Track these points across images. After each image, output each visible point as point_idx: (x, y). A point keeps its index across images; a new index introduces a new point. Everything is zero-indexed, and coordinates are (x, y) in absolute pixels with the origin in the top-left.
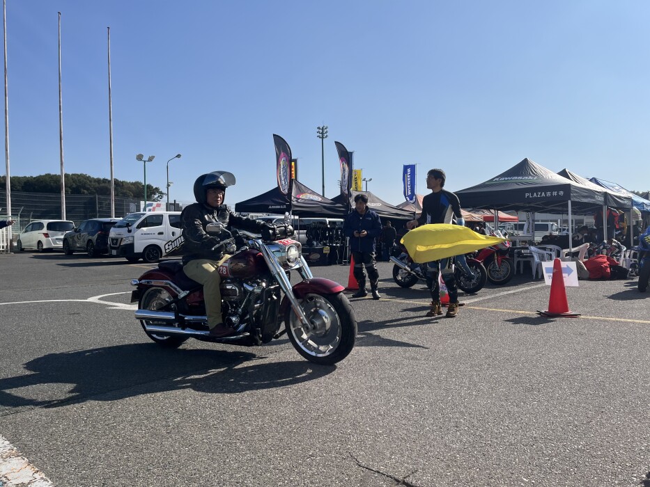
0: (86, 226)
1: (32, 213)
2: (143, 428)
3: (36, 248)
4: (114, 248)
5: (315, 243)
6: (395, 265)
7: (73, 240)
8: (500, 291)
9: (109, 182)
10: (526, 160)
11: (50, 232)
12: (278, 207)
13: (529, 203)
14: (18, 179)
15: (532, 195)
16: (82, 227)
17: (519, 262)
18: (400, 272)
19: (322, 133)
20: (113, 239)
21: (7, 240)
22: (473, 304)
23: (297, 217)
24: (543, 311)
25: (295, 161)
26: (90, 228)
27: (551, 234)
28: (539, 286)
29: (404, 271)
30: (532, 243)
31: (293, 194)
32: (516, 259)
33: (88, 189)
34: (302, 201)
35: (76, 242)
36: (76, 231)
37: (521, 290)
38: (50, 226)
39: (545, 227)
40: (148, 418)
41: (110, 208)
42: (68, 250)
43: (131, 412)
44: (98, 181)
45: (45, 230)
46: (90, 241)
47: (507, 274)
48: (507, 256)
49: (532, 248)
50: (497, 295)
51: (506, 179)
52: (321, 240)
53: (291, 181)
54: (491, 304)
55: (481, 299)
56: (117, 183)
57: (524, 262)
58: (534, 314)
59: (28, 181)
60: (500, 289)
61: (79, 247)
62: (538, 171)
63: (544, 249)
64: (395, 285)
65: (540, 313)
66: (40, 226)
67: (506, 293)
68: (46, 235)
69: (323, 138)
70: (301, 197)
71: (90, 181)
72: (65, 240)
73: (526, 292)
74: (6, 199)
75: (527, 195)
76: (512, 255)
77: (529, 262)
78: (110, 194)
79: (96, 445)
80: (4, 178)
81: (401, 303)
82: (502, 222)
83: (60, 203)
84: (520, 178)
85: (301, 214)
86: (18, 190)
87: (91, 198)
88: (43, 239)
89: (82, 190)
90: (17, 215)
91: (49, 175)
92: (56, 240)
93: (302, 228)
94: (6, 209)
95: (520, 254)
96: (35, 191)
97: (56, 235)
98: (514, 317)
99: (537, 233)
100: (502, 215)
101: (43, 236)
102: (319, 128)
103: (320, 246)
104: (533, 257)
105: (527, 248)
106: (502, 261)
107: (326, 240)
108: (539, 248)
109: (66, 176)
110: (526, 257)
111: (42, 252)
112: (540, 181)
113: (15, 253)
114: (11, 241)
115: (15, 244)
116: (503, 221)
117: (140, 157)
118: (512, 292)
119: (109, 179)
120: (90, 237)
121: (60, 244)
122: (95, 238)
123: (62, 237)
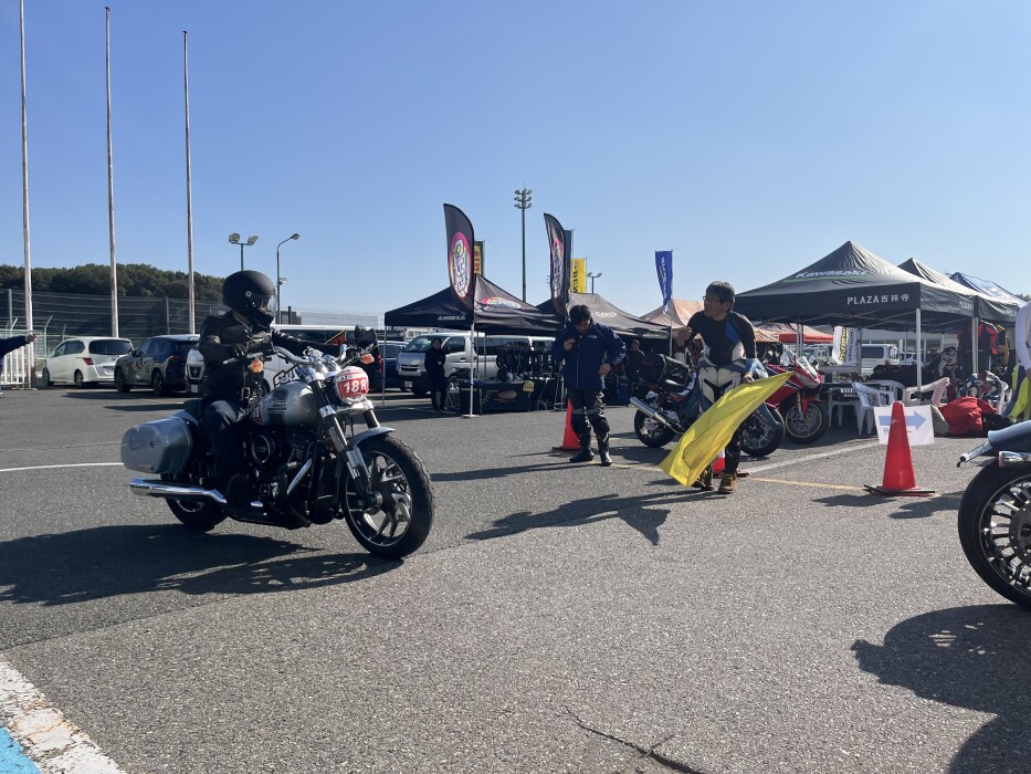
0: (150, 348)
1: (65, 327)
2: (243, 664)
3: (72, 381)
4: (195, 382)
5: (511, 375)
6: (639, 412)
7: (131, 368)
8: (805, 454)
9: (187, 277)
10: (849, 244)
11: (94, 357)
12: (453, 318)
13: (853, 313)
14: (45, 271)
15: (859, 300)
16: (145, 349)
17: (835, 408)
18: (646, 422)
19: (523, 201)
20: (192, 368)
21: (26, 369)
22: (763, 474)
23: (482, 335)
24: (874, 486)
25: (481, 244)
26: (157, 349)
27: (887, 362)
28: (869, 445)
29: (653, 421)
30: (856, 377)
31: (476, 298)
32: (832, 404)
33: (152, 289)
34: (491, 309)
35: (135, 373)
36: (134, 354)
37: (839, 452)
38: (94, 347)
39: (878, 353)
40: (249, 650)
41: (187, 319)
42: (123, 385)
43: (223, 640)
44: (169, 275)
45: (86, 353)
46: (156, 370)
47: (815, 426)
48: (817, 398)
49: (858, 385)
50: (802, 459)
51: (817, 274)
52: (521, 371)
53: (473, 276)
54: (790, 474)
55: (775, 465)
56: (199, 279)
57: (844, 407)
58: (860, 491)
59: (59, 275)
60: (806, 450)
61: (139, 381)
62: (868, 262)
63: (877, 387)
64: (638, 443)
65: (870, 489)
66: (79, 347)
67: (814, 456)
68: (88, 361)
69: (523, 208)
70: (488, 302)
71: (157, 276)
72: (117, 369)
73: (846, 455)
74: (24, 304)
75: (850, 300)
76: (825, 397)
77: (853, 407)
78: (187, 297)
79: (169, 689)
80: (22, 270)
81: (647, 471)
82: (808, 343)
83: (110, 310)
84: (840, 273)
85: (489, 329)
86: (43, 290)
87: (159, 304)
88: (84, 367)
89: (144, 290)
90: (43, 329)
91: (92, 265)
92: (103, 369)
93: (490, 351)
94: (25, 320)
95: (838, 396)
96: (70, 291)
97: (104, 361)
98: (828, 495)
99: (865, 361)
100: (809, 331)
101: (84, 363)
102: (517, 192)
103: (518, 381)
104: (858, 399)
105: (850, 386)
106: (809, 406)
107: (528, 371)
108: (868, 385)
109: (119, 267)
110: (848, 399)
111: (82, 387)
112: (870, 277)
113: (39, 389)
114: (33, 370)
115: (39, 375)
116: (811, 341)
117: (234, 239)
118: (825, 455)
119: (186, 273)
120: (157, 365)
121: (110, 376)
122: (164, 366)
123: (113, 364)
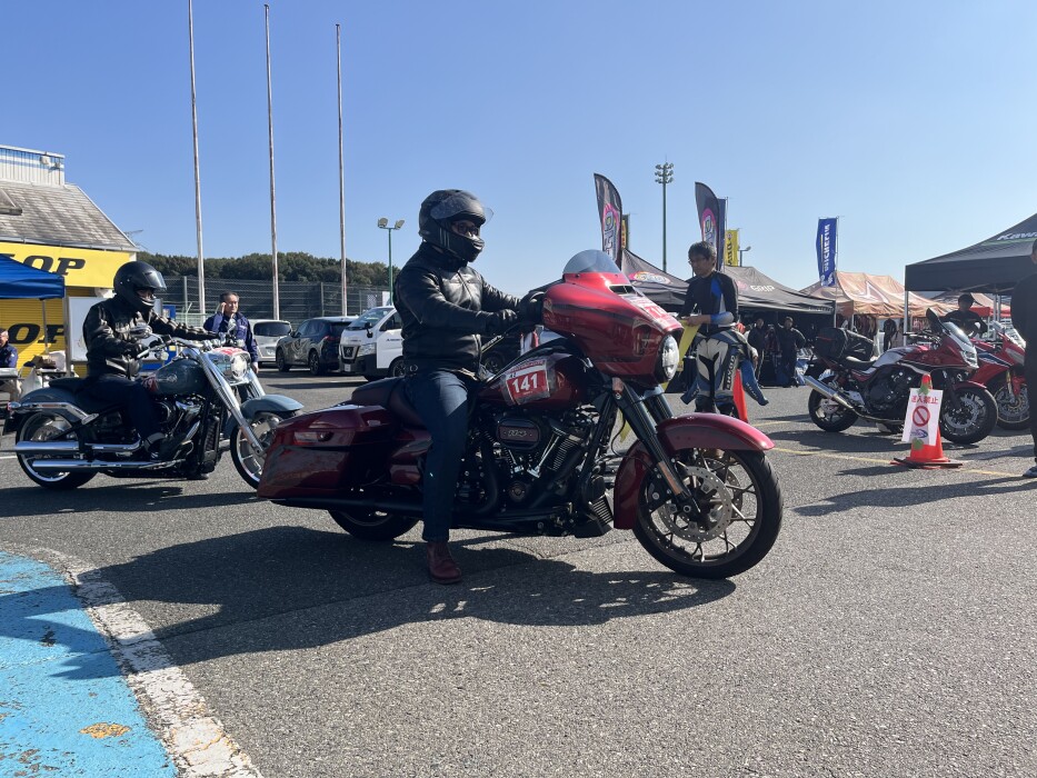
0: (307, 330)
4: (348, 362)
6: (814, 392)
7: (290, 350)
16: (302, 331)
18: (822, 403)
19: (664, 175)
20: (345, 348)
25: (627, 218)
26: (313, 331)
33: (308, 275)
34: (640, 284)
35: (294, 353)
36: (293, 336)
38: (259, 329)
41: (340, 302)
42: (283, 365)
44: (323, 262)
46: (313, 350)
56: (352, 267)
59: (228, 264)
61: (297, 360)
69: (664, 183)
70: (635, 277)
71: (312, 264)
72: (279, 350)
74: (198, 290)
78: (340, 280)
83: (272, 295)
86: (215, 277)
87: (314, 288)
91: (256, 255)
92: (266, 349)
96: (238, 278)
97: (267, 342)
117: (382, 224)
120: (313, 345)
122: (319, 346)
123: (275, 345)
